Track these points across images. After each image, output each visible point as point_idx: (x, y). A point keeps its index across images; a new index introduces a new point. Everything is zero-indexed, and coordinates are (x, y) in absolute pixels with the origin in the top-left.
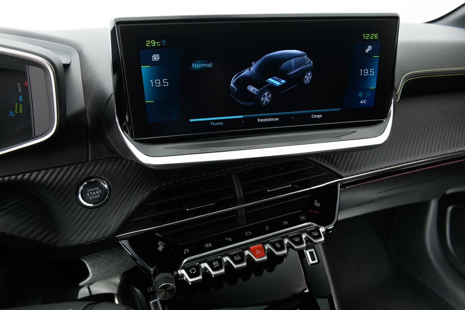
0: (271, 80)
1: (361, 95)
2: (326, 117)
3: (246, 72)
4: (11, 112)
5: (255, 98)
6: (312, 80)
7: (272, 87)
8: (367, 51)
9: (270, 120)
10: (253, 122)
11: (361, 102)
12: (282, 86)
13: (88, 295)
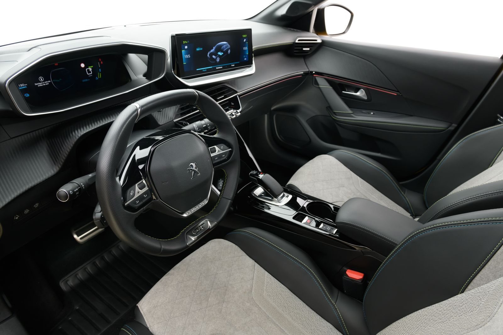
0: (219, 53)
1: (244, 56)
2: (236, 65)
4: (97, 78)
5: (215, 60)
6: (230, 52)
7: (219, 56)
8: (244, 41)
9: (220, 68)
10: (215, 69)
12: (222, 55)
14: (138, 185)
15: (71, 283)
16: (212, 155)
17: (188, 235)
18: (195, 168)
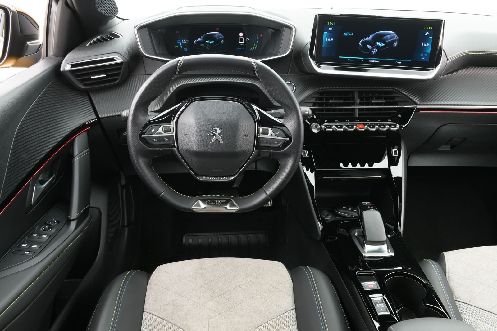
0: (378, 43)
1: (422, 55)
2: (403, 64)
3: (367, 39)
4: (251, 48)
5: (370, 51)
6: (397, 46)
7: (378, 47)
8: (426, 34)
9: (375, 61)
10: (367, 61)
11: (422, 58)
12: (383, 46)
13: (255, 169)
14: (163, 127)
15: (191, 241)
16: (261, 136)
17: (200, 201)
18: (219, 134)
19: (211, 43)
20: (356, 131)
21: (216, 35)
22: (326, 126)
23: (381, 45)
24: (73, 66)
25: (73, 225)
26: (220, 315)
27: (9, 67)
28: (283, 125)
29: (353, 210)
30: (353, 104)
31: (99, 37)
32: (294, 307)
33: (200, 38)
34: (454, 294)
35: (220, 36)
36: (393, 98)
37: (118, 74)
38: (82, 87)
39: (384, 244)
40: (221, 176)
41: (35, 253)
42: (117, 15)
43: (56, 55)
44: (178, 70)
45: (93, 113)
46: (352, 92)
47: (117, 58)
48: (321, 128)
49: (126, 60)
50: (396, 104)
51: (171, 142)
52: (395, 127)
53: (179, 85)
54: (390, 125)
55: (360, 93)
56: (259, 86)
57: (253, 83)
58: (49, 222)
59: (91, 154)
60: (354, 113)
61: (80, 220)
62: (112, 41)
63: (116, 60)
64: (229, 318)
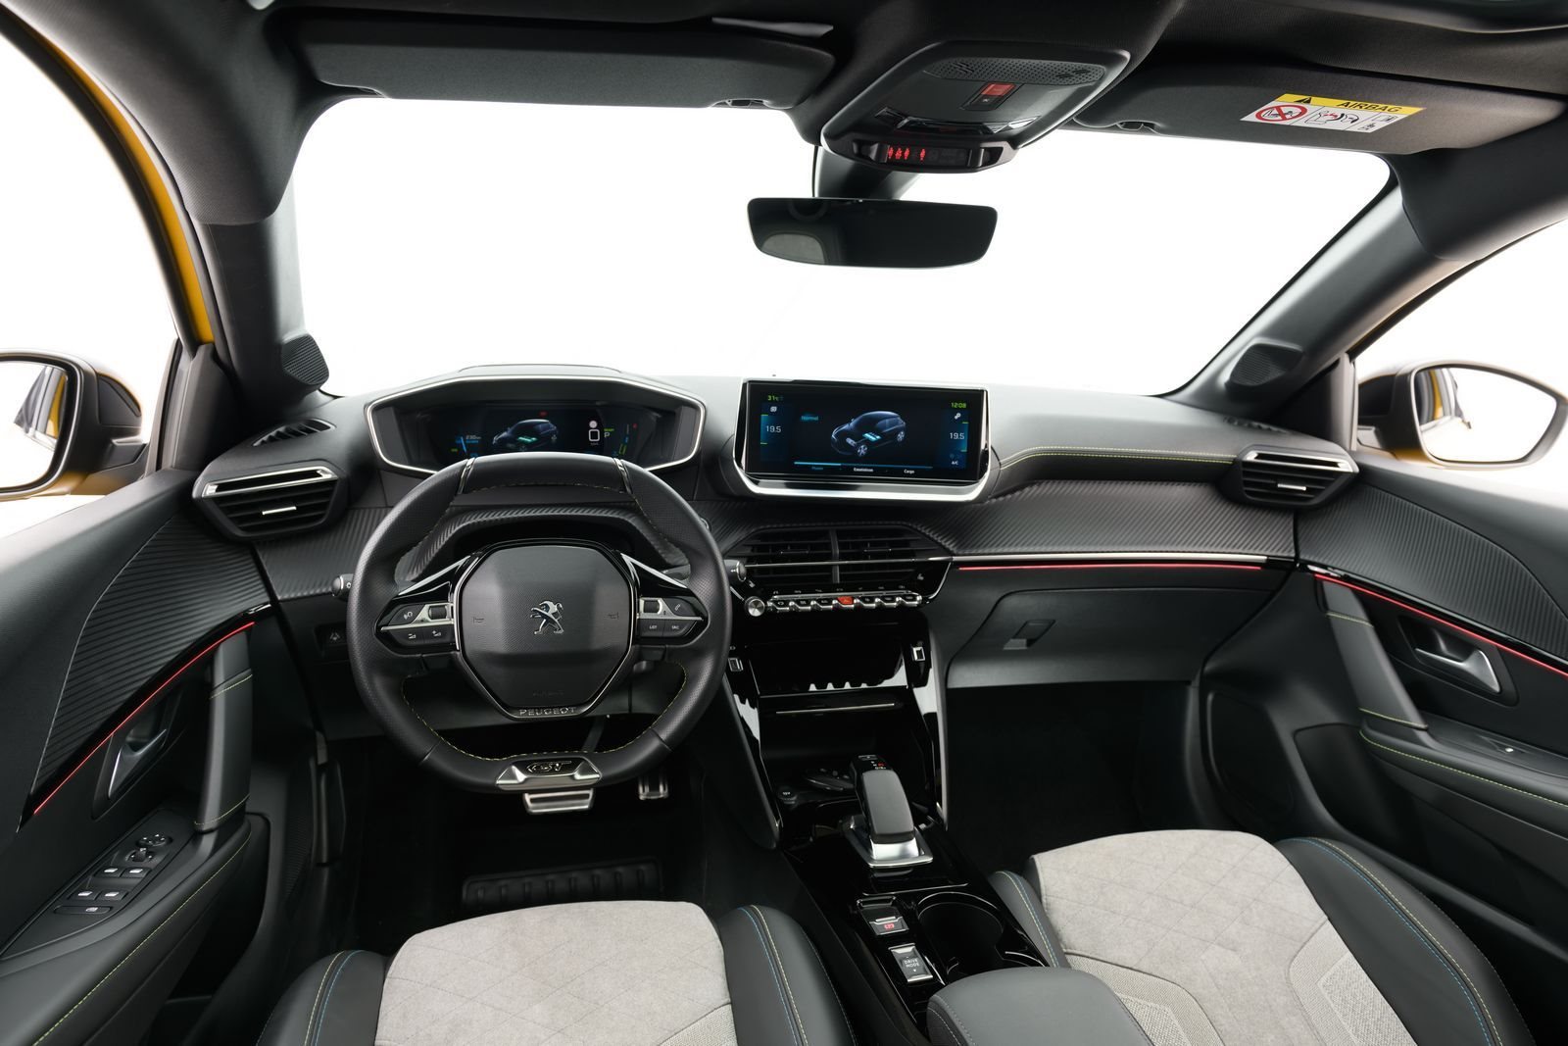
0: (867, 435)
1: (952, 456)
2: (918, 473)
3: (846, 427)
5: (853, 449)
6: (904, 439)
7: (868, 442)
8: (956, 417)
9: (865, 470)
10: (850, 471)
11: (953, 463)
12: (877, 442)
13: (627, 712)
14: (430, 608)
15: (480, 894)
16: (643, 615)
17: (514, 767)
18: (553, 614)
19: (529, 440)
20: (837, 609)
21: (540, 426)
22: (775, 602)
23: (873, 439)
24: (221, 488)
25: (208, 842)
26: (559, 1035)
27: (63, 494)
28: (688, 593)
29: (840, 775)
30: (829, 557)
31: (281, 429)
32: (728, 1000)
33: (506, 430)
34: (1061, 940)
35: (549, 427)
36: (906, 543)
37: (323, 506)
38: (239, 533)
39: (911, 839)
40: (560, 707)
41: (112, 910)
42: (322, 388)
43: (181, 466)
44: (462, 486)
45: (263, 590)
46: (825, 534)
47: (323, 471)
48: (767, 607)
49: (345, 476)
50: (912, 554)
51: (447, 639)
52: (914, 599)
53: (461, 526)
54: (904, 597)
55: (840, 534)
56: (634, 524)
57: (622, 517)
58: (147, 841)
59: (255, 682)
60: (831, 576)
61: (224, 830)
62: (313, 436)
63: (320, 476)
64: (582, 1038)
